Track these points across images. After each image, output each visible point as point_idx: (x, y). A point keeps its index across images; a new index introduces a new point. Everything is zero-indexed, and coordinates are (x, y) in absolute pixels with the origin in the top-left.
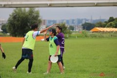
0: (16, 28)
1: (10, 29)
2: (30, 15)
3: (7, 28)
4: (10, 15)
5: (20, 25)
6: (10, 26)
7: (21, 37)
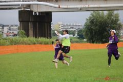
0: (94, 33)
1: (87, 34)
2: (108, 18)
3: (84, 34)
4: (87, 20)
5: (98, 30)
6: (86, 31)
7: (99, 43)
